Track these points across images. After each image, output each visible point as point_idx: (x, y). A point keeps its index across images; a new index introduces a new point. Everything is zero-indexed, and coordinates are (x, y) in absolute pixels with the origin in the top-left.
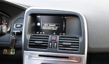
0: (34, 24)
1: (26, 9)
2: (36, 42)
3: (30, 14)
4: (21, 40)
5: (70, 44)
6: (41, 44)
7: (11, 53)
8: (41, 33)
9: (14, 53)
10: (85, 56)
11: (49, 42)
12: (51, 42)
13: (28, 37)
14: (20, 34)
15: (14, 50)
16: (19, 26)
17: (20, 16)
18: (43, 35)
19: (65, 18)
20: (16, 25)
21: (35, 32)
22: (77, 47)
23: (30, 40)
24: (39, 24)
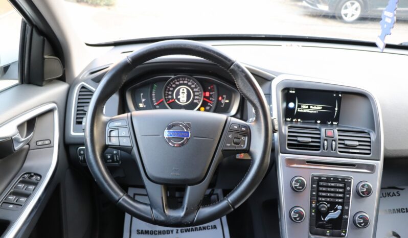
0: (284, 105)
1: (274, 78)
2: (299, 139)
3: (281, 88)
5: (357, 143)
6: (309, 142)
8: (294, 120)
10: (379, 164)
11: (322, 141)
12: (326, 140)
13: (285, 130)
18: (299, 125)
19: (340, 95)
22: (369, 148)
23: (289, 136)
24: (291, 105)
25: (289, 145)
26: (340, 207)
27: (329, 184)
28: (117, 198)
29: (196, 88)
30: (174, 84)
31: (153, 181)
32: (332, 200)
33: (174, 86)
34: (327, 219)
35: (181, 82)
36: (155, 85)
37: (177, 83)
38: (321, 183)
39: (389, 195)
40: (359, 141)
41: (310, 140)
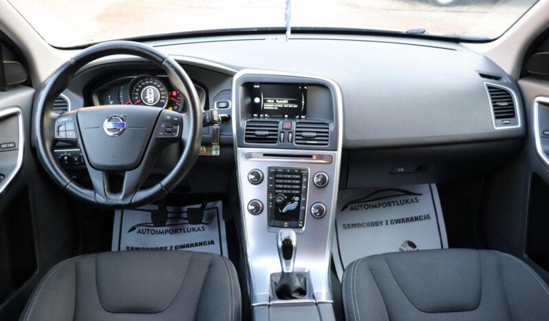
0: (248, 100)
1: (235, 73)
2: (257, 133)
3: (242, 83)
4: (231, 131)
5: (315, 134)
6: (266, 135)
7: (214, 153)
8: (261, 116)
9: (218, 153)
10: (338, 154)
11: (279, 133)
12: (283, 132)
13: (243, 124)
14: (227, 120)
15: (218, 147)
16: (223, 105)
17: (224, 87)
18: (266, 119)
19: (305, 88)
20: (218, 103)
21: (250, 115)
22: (324, 139)
23: (247, 130)
24: (257, 100)
25: (247, 139)
26: (297, 199)
27: (286, 176)
28: (64, 184)
29: (162, 87)
30: (140, 84)
31: (94, 167)
32: (288, 191)
33: (140, 86)
34: (284, 211)
35: (147, 82)
36: (122, 87)
37: (143, 84)
38: (278, 176)
39: (407, 202)
40: (317, 132)
41: (267, 133)
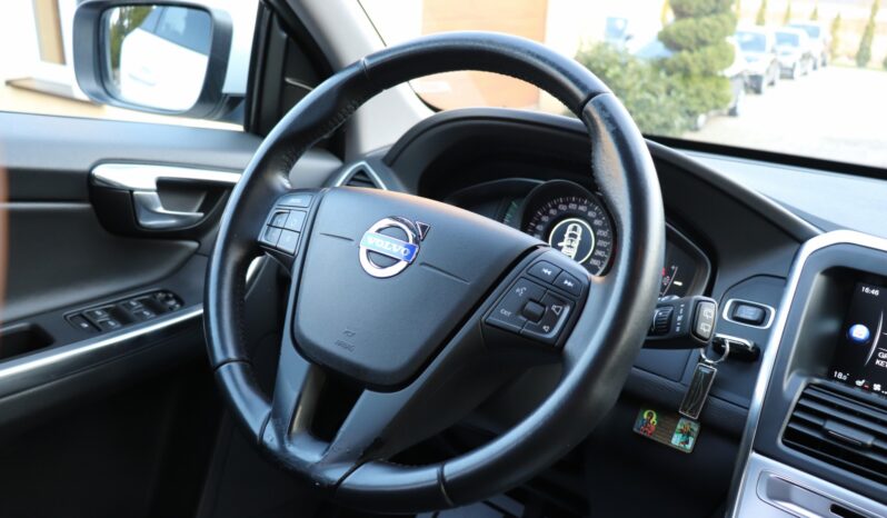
0: (831, 326)
1: (812, 235)
2: (831, 426)
3: (827, 264)
4: (750, 394)
6: (864, 447)
7: (676, 440)
8: (859, 383)
9: (689, 447)
13: (794, 386)
14: (747, 359)
15: (696, 428)
16: (748, 313)
17: (766, 264)
18: (873, 397)
20: (737, 305)
21: (824, 370)
23: (799, 407)
25: (791, 436)
28: (219, 358)
29: (603, 228)
30: (555, 207)
31: (299, 346)
33: (553, 212)
35: (573, 206)
36: (514, 203)
37: (563, 208)
41: (869, 440)
